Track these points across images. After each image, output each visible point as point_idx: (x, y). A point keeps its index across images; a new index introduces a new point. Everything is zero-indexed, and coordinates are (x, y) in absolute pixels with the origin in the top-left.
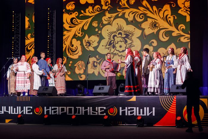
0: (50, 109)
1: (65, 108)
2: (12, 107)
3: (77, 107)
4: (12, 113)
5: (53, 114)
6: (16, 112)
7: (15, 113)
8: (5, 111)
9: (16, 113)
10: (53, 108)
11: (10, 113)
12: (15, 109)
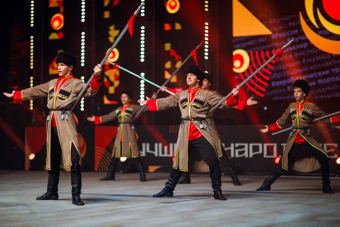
0: (232, 148)
1: (260, 145)
2: (160, 145)
3: (282, 144)
4: (161, 155)
5: (237, 155)
6: (168, 153)
7: (166, 155)
8: (148, 151)
9: (168, 156)
10: (237, 145)
11: (156, 155)
12: (166, 148)
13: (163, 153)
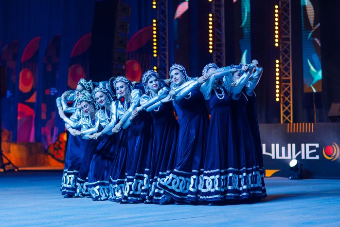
2: (278, 145)
4: (278, 157)
6: (286, 155)
7: (284, 157)
9: (286, 158)
11: (273, 157)
12: (283, 148)
13: (281, 155)
